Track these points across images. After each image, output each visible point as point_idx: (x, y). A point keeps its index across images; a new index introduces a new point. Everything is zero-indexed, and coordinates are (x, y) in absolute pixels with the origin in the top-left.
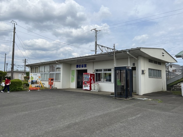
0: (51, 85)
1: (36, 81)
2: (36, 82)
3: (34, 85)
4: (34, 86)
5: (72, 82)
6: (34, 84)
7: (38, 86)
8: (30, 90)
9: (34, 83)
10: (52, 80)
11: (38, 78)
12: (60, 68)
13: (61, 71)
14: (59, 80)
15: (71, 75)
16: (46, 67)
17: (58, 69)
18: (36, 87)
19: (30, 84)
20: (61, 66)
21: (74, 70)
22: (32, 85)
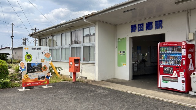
0: (74, 74)
1: (40, 64)
2: (40, 68)
3: (35, 74)
4: (33, 76)
5: (119, 65)
6: (35, 71)
7: (43, 77)
8: (24, 88)
9: (34, 69)
10: (77, 61)
11: (42, 57)
12: (92, 34)
13: (96, 42)
14: (90, 62)
15: (117, 49)
16: (64, 35)
17: (88, 38)
18: (39, 79)
19: (24, 73)
20: (94, 30)
21: (124, 39)
22: (29, 74)
